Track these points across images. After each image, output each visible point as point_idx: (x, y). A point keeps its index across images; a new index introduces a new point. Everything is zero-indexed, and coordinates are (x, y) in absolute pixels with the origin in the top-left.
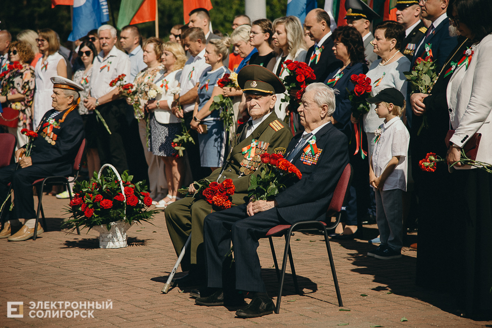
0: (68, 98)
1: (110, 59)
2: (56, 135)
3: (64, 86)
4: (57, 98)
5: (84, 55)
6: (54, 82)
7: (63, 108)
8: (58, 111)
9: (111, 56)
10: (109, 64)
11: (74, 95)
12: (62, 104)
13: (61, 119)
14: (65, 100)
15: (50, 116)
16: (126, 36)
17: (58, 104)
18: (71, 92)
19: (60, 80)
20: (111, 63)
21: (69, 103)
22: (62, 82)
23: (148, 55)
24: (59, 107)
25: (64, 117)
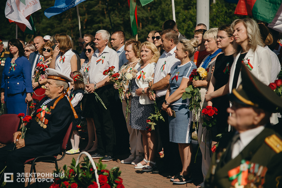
0: (59, 88)
1: (104, 55)
2: (47, 120)
3: (57, 78)
4: (50, 87)
5: (87, 51)
6: (48, 74)
7: (55, 96)
8: (50, 98)
9: (104, 53)
10: (103, 58)
11: (64, 85)
12: (54, 93)
13: (52, 105)
14: (56, 89)
15: (43, 102)
16: (115, 38)
17: (50, 93)
18: (61, 83)
19: (53, 72)
20: (104, 58)
21: (60, 92)
22: (55, 74)
23: (129, 54)
24: (51, 95)
25: (55, 105)
